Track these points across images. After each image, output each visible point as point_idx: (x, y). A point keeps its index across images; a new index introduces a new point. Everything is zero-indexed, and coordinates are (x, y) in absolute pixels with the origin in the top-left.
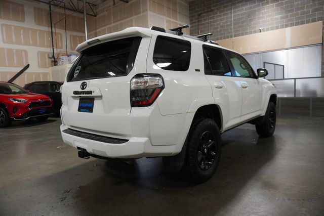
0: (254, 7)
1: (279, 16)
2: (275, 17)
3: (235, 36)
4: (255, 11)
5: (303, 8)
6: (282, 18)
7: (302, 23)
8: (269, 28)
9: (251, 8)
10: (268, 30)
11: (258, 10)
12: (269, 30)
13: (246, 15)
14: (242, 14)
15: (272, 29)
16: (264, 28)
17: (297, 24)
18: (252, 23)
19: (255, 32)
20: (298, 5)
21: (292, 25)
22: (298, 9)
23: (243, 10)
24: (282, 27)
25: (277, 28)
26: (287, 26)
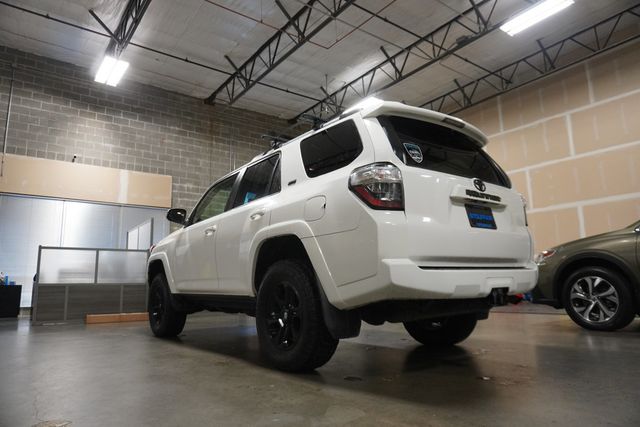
0: (65, 110)
1: (111, 146)
2: (103, 144)
3: (11, 151)
4: (66, 119)
5: (148, 148)
6: (115, 150)
7: (146, 170)
8: (90, 160)
9: (56, 108)
10: (88, 162)
11: (72, 118)
12: (90, 163)
13: (43, 118)
14: (34, 113)
15: (96, 163)
16: (80, 155)
17: (138, 169)
18: (57, 138)
19: (62, 158)
20: (141, 139)
21: (130, 168)
22: (140, 146)
23: (38, 105)
24: (114, 165)
25: (106, 164)
26: (122, 166)
